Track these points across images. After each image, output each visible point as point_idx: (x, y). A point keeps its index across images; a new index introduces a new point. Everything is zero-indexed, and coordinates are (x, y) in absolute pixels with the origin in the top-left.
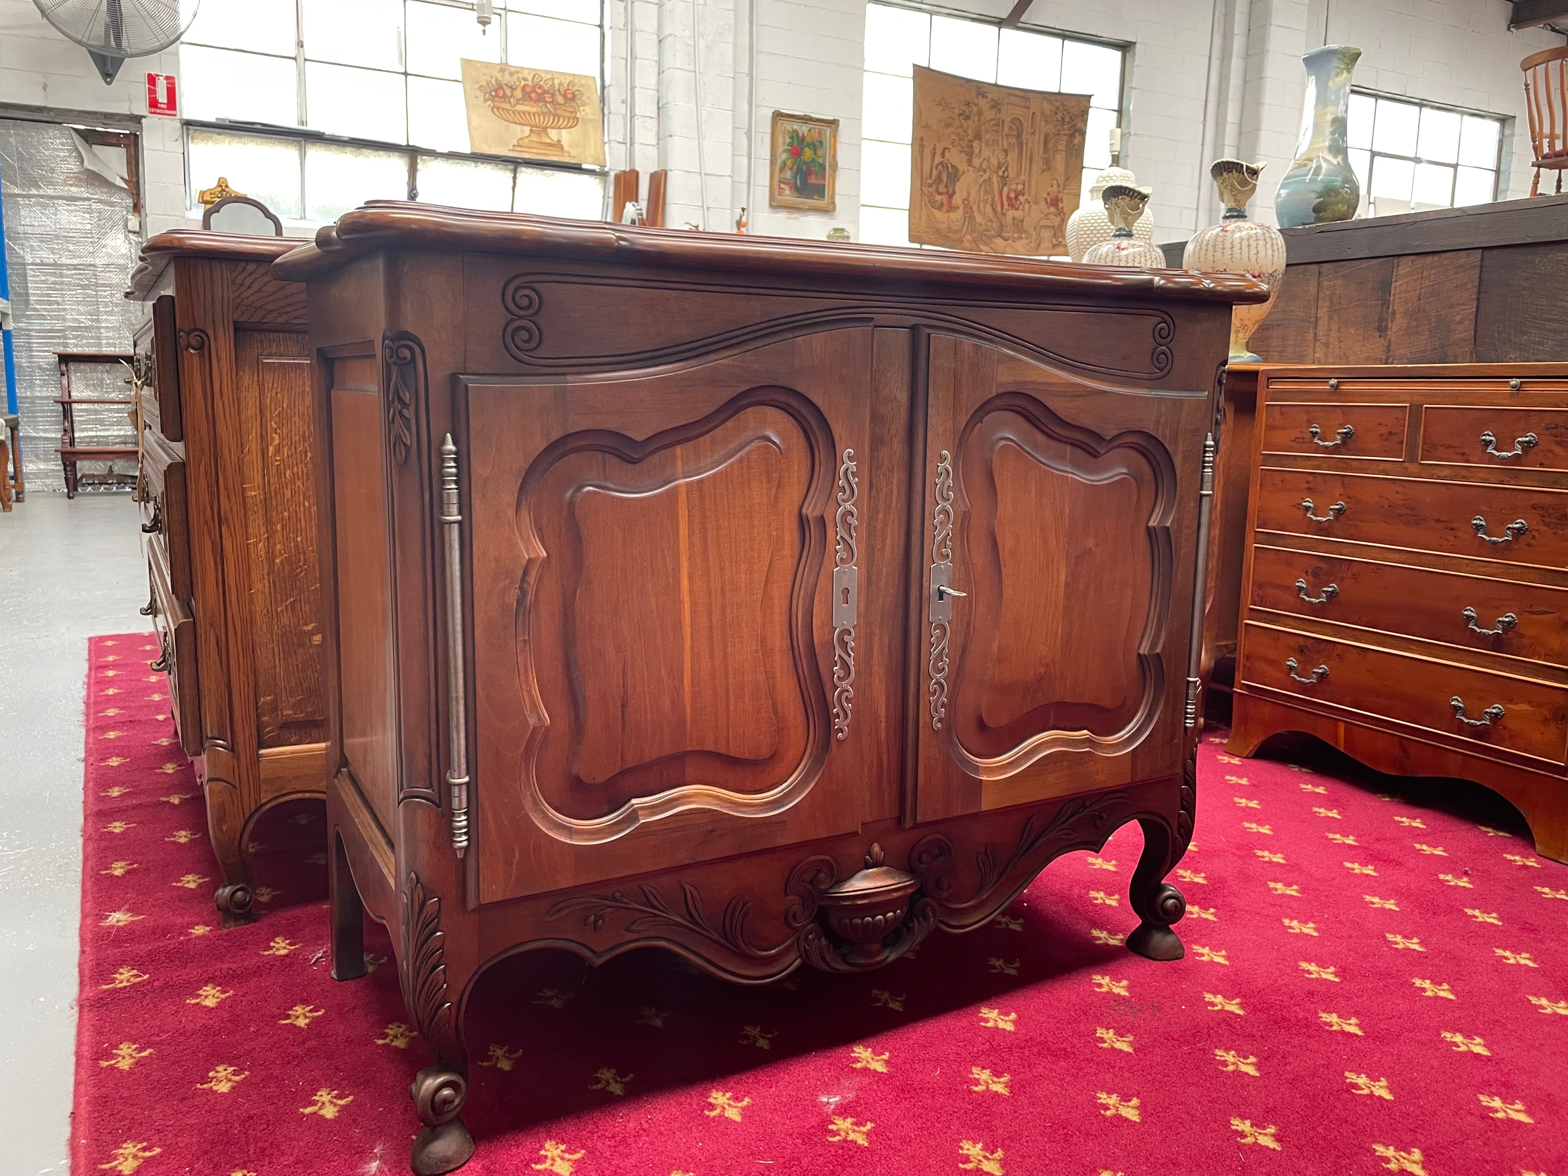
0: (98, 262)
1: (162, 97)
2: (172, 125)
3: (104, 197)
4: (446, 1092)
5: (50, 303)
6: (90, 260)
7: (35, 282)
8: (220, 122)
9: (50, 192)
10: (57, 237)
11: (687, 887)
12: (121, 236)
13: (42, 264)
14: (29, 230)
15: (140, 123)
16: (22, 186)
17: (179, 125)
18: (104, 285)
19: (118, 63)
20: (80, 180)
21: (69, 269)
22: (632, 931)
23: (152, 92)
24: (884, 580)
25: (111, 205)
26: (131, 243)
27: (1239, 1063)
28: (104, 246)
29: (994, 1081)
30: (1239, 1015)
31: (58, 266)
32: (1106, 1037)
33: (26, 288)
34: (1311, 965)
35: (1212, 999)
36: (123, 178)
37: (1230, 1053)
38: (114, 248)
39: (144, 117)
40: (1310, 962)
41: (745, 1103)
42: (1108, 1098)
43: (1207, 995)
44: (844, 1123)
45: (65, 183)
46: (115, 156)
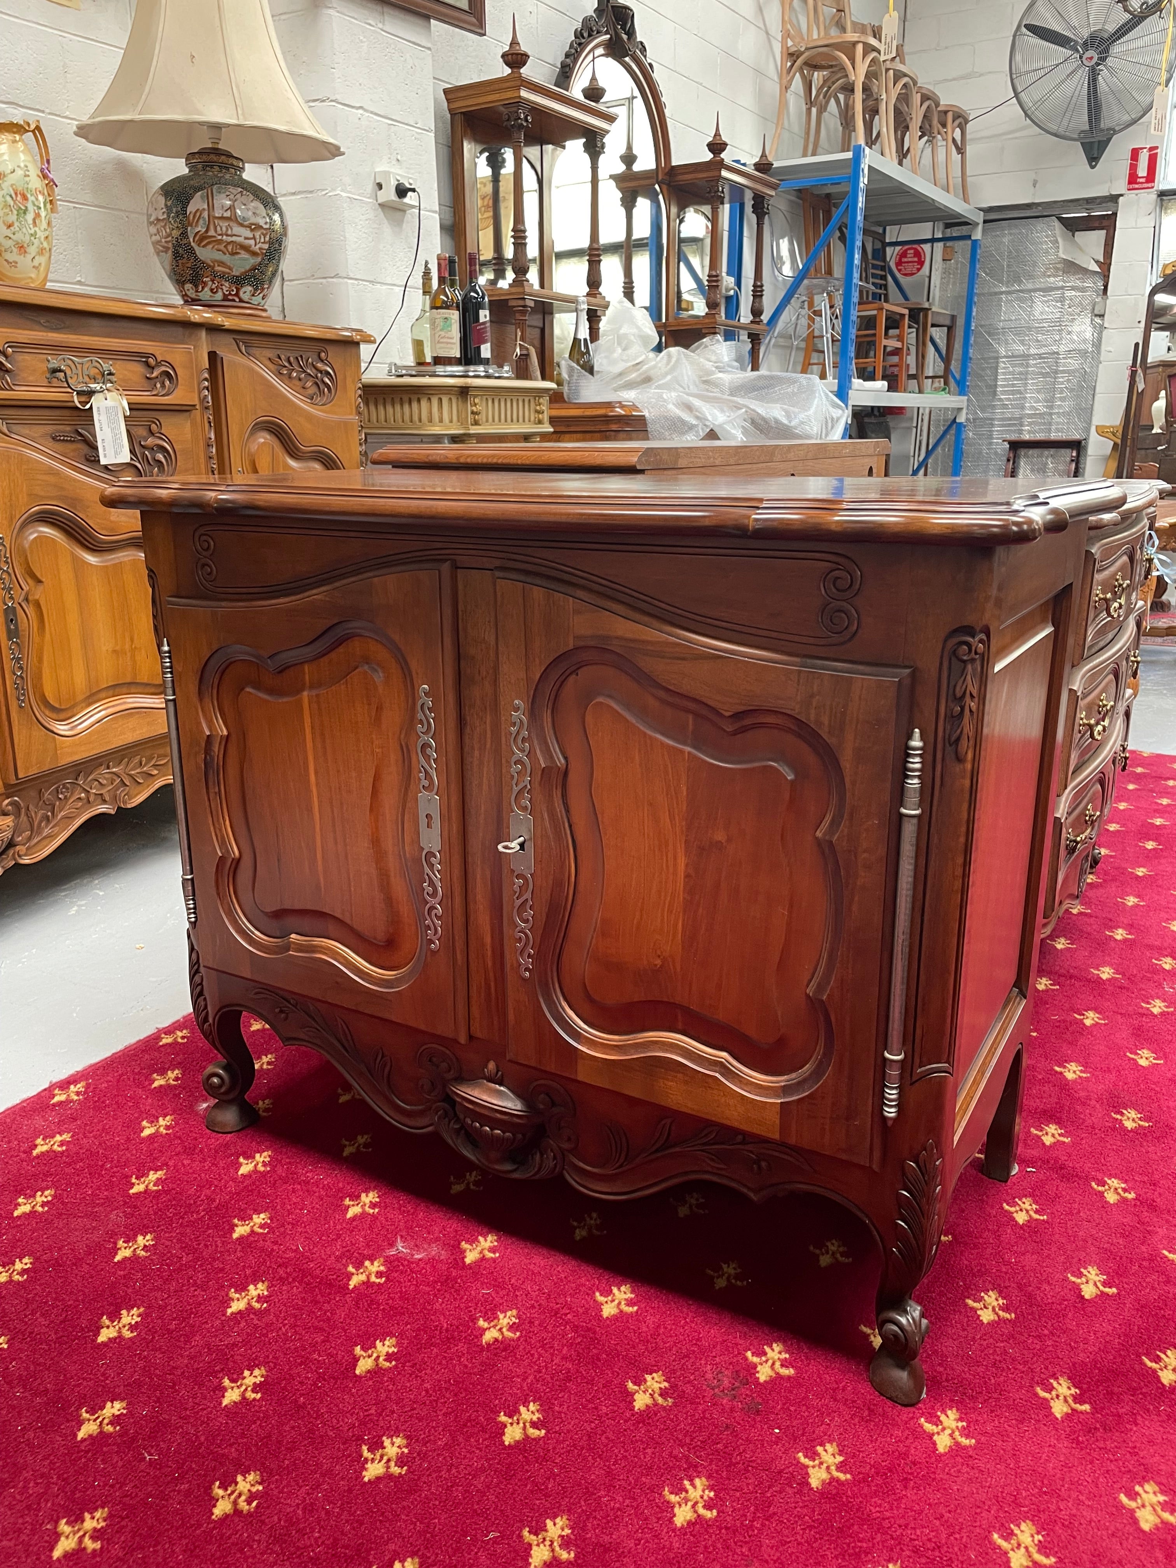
0: (1062, 349)
1: (1142, 171)
2: (1148, 197)
3: (1079, 283)
5: (1013, 393)
6: (1054, 348)
7: (1004, 374)
9: (1030, 286)
10: (1029, 329)
12: (1088, 321)
13: (1013, 356)
14: (1008, 324)
15: (1117, 203)
16: (1008, 283)
17: (1155, 196)
18: (1063, 372)
19: (1103, 145)
20: (1057, 269)
21: (1035, 359)
23: (1133, 168)
24: (483, 816)
25: (1083, 290)
26: (1095, 327)
27: (690, 1504)
28: (1069, 333)
29: (500, 1329)
30: (808, 1484)
31: (1026, 357)
32: (648, 1384)
33: (996, 380)
34: (1032, 1536)
35: (823, 1453)
36: (1097, 262)
37: (707, 1492)
38: (1079, 334)
39: (1122, 195)
40: (1038, 1533)
41: (371, 1211)
42: (530, 1412)
43: (828, 1446)
44: (375, 1267)
45: (1044, 275)
46: (1094, 240)
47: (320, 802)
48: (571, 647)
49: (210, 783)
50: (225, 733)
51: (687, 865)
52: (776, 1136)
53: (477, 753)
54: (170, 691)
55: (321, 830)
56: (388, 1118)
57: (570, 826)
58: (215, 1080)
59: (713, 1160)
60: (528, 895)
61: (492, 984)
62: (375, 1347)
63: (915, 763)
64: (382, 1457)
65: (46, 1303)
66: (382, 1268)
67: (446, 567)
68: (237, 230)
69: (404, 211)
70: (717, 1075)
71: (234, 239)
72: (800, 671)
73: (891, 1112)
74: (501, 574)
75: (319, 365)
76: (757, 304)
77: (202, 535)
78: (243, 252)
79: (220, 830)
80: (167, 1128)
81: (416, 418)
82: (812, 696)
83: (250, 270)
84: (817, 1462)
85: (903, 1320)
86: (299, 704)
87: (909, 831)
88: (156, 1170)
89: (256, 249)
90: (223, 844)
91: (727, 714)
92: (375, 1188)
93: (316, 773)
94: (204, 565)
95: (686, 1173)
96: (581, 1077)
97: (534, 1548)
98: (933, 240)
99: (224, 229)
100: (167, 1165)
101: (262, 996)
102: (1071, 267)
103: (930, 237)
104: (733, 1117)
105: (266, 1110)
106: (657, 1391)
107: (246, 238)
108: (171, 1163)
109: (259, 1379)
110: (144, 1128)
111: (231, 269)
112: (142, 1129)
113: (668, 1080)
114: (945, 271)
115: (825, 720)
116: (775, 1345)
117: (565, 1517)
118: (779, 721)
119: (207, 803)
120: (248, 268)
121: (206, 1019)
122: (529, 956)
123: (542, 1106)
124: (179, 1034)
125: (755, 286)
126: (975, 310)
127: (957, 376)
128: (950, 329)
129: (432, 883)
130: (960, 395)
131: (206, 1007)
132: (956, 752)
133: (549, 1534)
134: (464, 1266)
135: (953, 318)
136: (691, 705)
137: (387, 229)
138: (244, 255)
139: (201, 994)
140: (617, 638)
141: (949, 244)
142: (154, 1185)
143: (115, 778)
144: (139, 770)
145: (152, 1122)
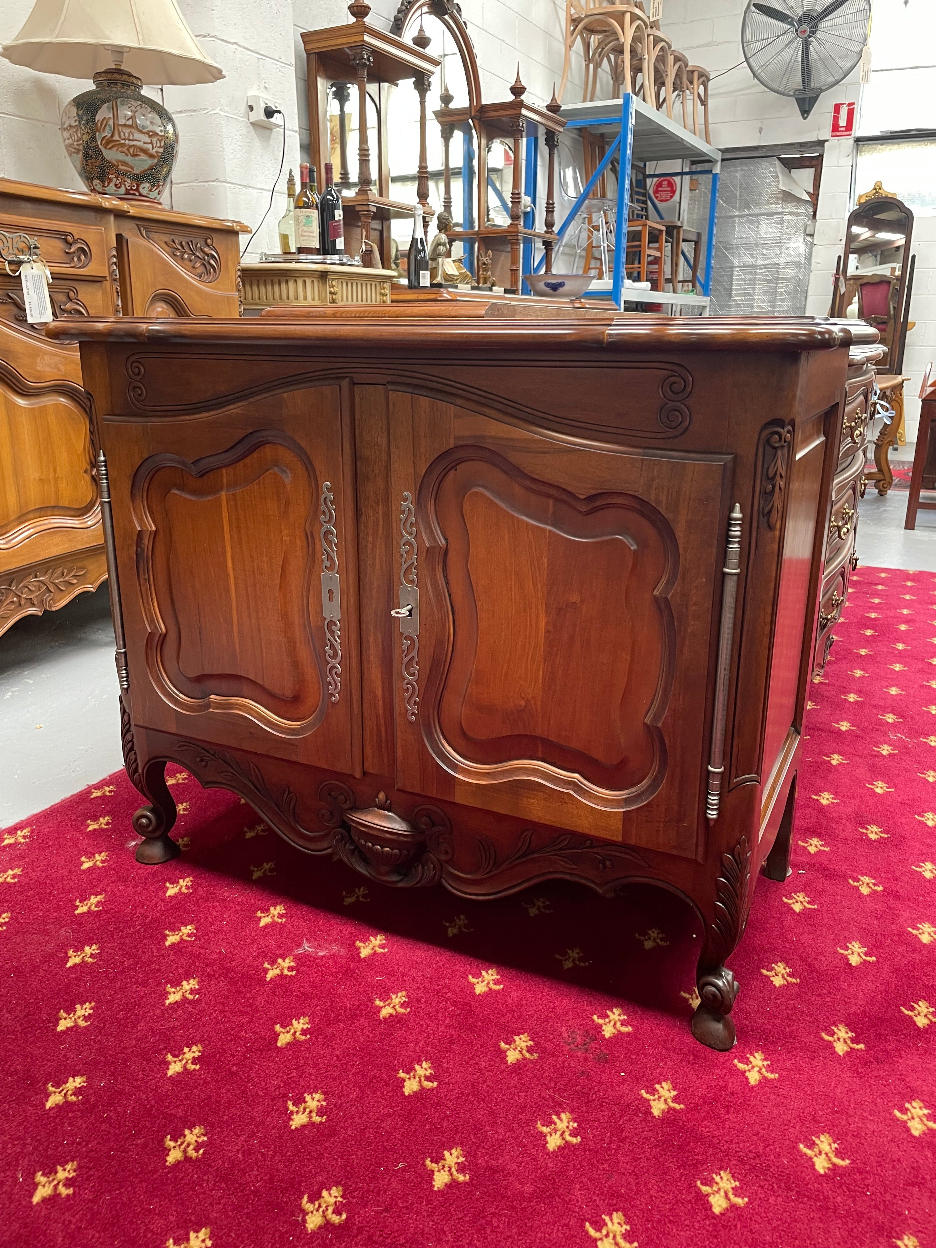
0: (782, 261)
1: (843, 122)
2: (847, 142)
3: (794, 210)
5: (745, 295)
6: (776, 260)
7: (738, 280)
8: (884, 134)
9: (757, 211)
10: (757, 245)
12: (801, 239)
13: (744, 267)
14: (740, 241)
15: (823, 146)
16: (740, 209)
17: (852, 142)
18: (783, 279)
19: (813, 101)
20: (777, 198)
21: (761, 269)
22: (222, 777)
23: (836, 119)
24: (375, 590)
25: (797, 215)
26: (807, 244)
27: (559, 1133)
28: (787, 248)
29: (394, 1007)
30: (651, 1113)
31: (754, 267)
32: (517, 1043)
33: (731, 285)
34: (830, 1145)
35: (661, 1090)
36: (808, 193)
37: (571, 1123)
38: (794, 249)
39: (827, 141)
40: (834, 1142)
41: (280, 921)
42: (423, 1069)
43: (664, 1084)
44: (287, 963)
45: (768, 203)
46: (806, 175)
47: (236, 584)
48: (452, 446)
49: (141, 571)
50: (154, 528)
51: (547, 623)
52: (620, 839)
53: (370, 538)
54: (105, 494)
55: (237, 607)
56: (293, 844)
57: (450, 595)
58: (144, 821)
59: (566, 862)
60: (414, 653)
61: (383, 729)
62: (292, 1025)
63: (736, 531)
64: (305, 1109)
65: (10, 1002)
66: (292, 964)
67: (345, 383)
68: (137, 135)
69: (271, 129)
70: (571, 792)
71: (135, 143)
72: (643, 460)
73: (712, 814)
74: (393, 387)
75: (206, 249)
76: (549, 218)
77: (133, 362)
78: (142, 154)
79: (150, 610)
80: (103, 862)
81: (284, 296)
82: (653, 480)
83: (148, 169)
84: (656, 1096)
85: (720, 983)
86: (218, 502)
87: (730, 586)
88: (96, 895)
89: (154, 152)
90: (152, 621)
91: (582, 497)
92: (280, 903)
93: (233, 560)
94: (135, 388)
95: (544, 874)
96: (458, 800)
97: (436, 1173)
98: (682, 174)
99: (127, 135)
100: (105, 890)
101: (185, 748)
102: (788, 197)
103: (679, 171)
104: (584, 825)
105: (185, 846)
106: (525, 1048)
107: (145, 143)
108: (109, 889)
109: (197, 1054)
110: (83, 862)
111: (132, 168)
112: (82, 864)
113: (530, 798)
114: (692, 199)
115: (663, 498)
116: (615, 1010)
117: (459, 1148)
118: (625, 502)
119: (138, 588)
120: (146, 168)
121: (136, 771)
122: (415, 703)
123: (424, 827)
124: (107, 789)
125: (547, 203)
126: (715, 229)
127: (703, 282)
128: (697, 243)
129: (333, 647)
130: (704, 295)
131: (136, 760)
132: (768, 522)
133: (447, 1162)
134: (360, 960)
135: (699, 235)
136: (552, 491)
137: (257, 143)
138: (143, 157)
139: (131, 749)
140: (491, 437)
141: (695, 177)
142: (96, 907)
143: (42, 585)
144: (61, 580)
145: (90, 858)
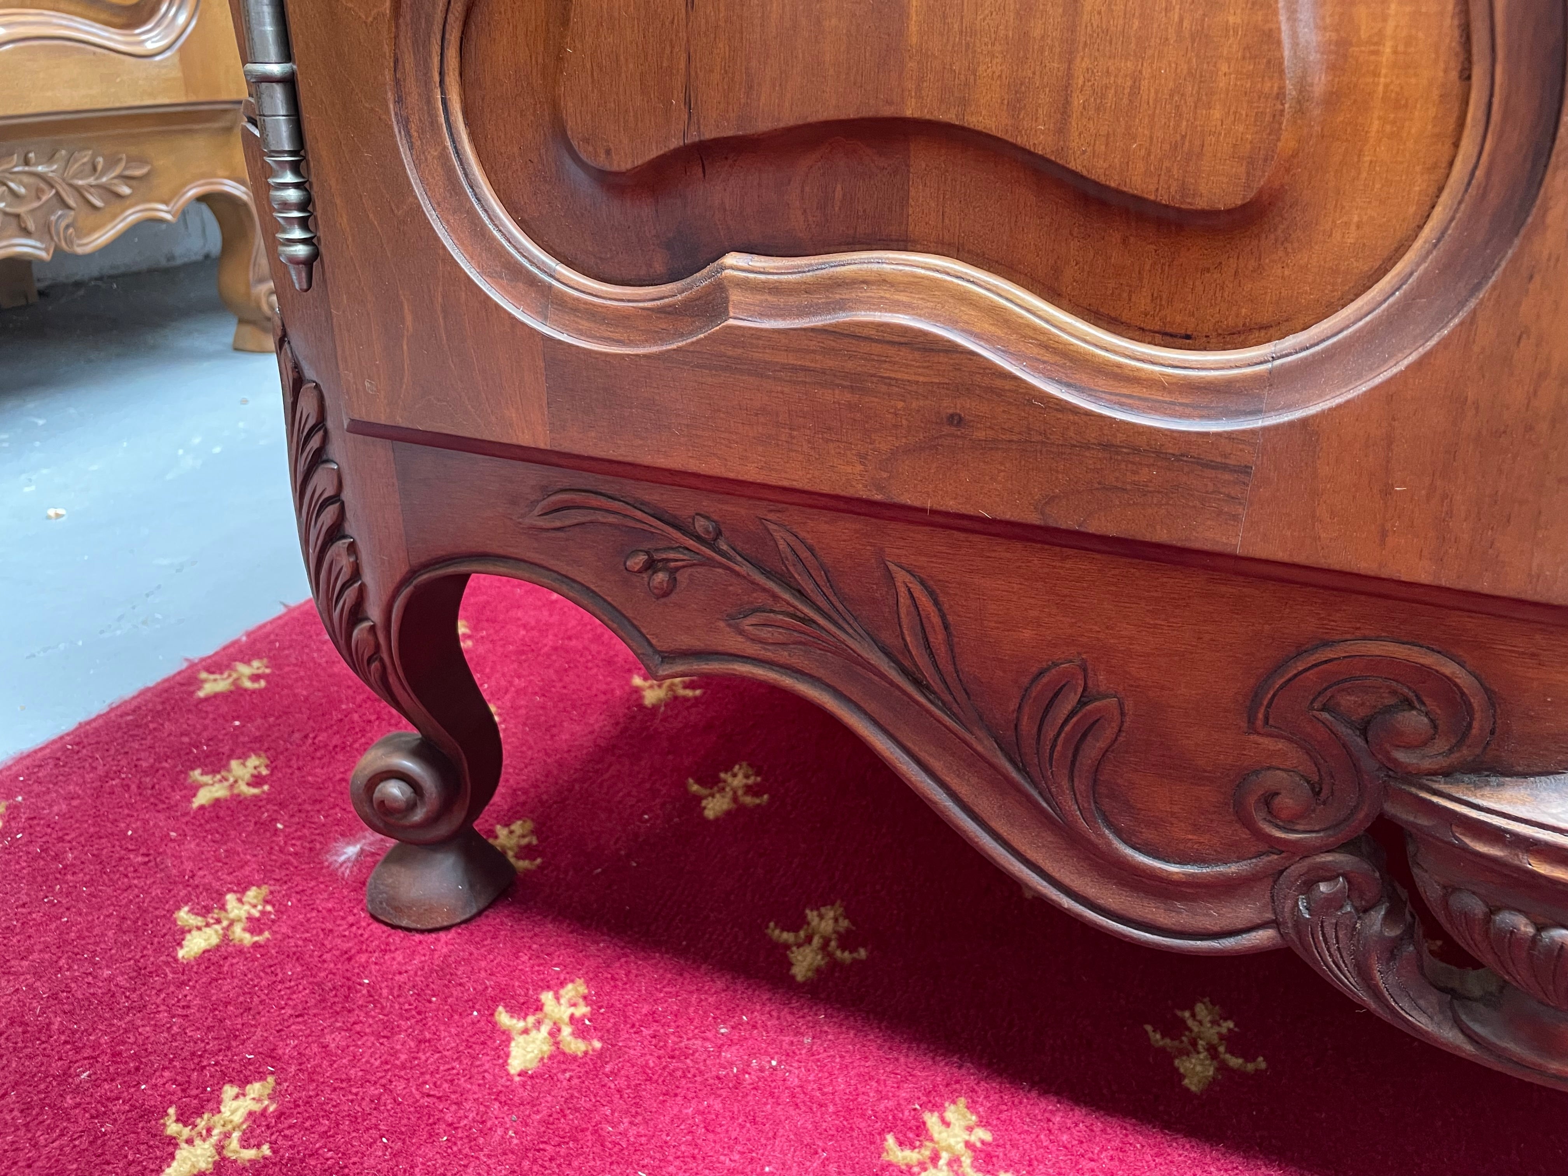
4: (395, 790)
11: (901, 576)
22: (741, 632)
56: (1066, 902)
58: (390, 787)
80: (255, 925)
88: (244, 1082)
100: (272, 1056)
105: (526, 852)
108: (287, 1049)
110: (184, 932)
112: (179, 936)
121: (357, 614)
124: (244, 669)
131: (356, 573)
139: (335, 532)
142: (245, 1143)
143: (43, 185)
144: (92, 180)
145: (205, 911)
